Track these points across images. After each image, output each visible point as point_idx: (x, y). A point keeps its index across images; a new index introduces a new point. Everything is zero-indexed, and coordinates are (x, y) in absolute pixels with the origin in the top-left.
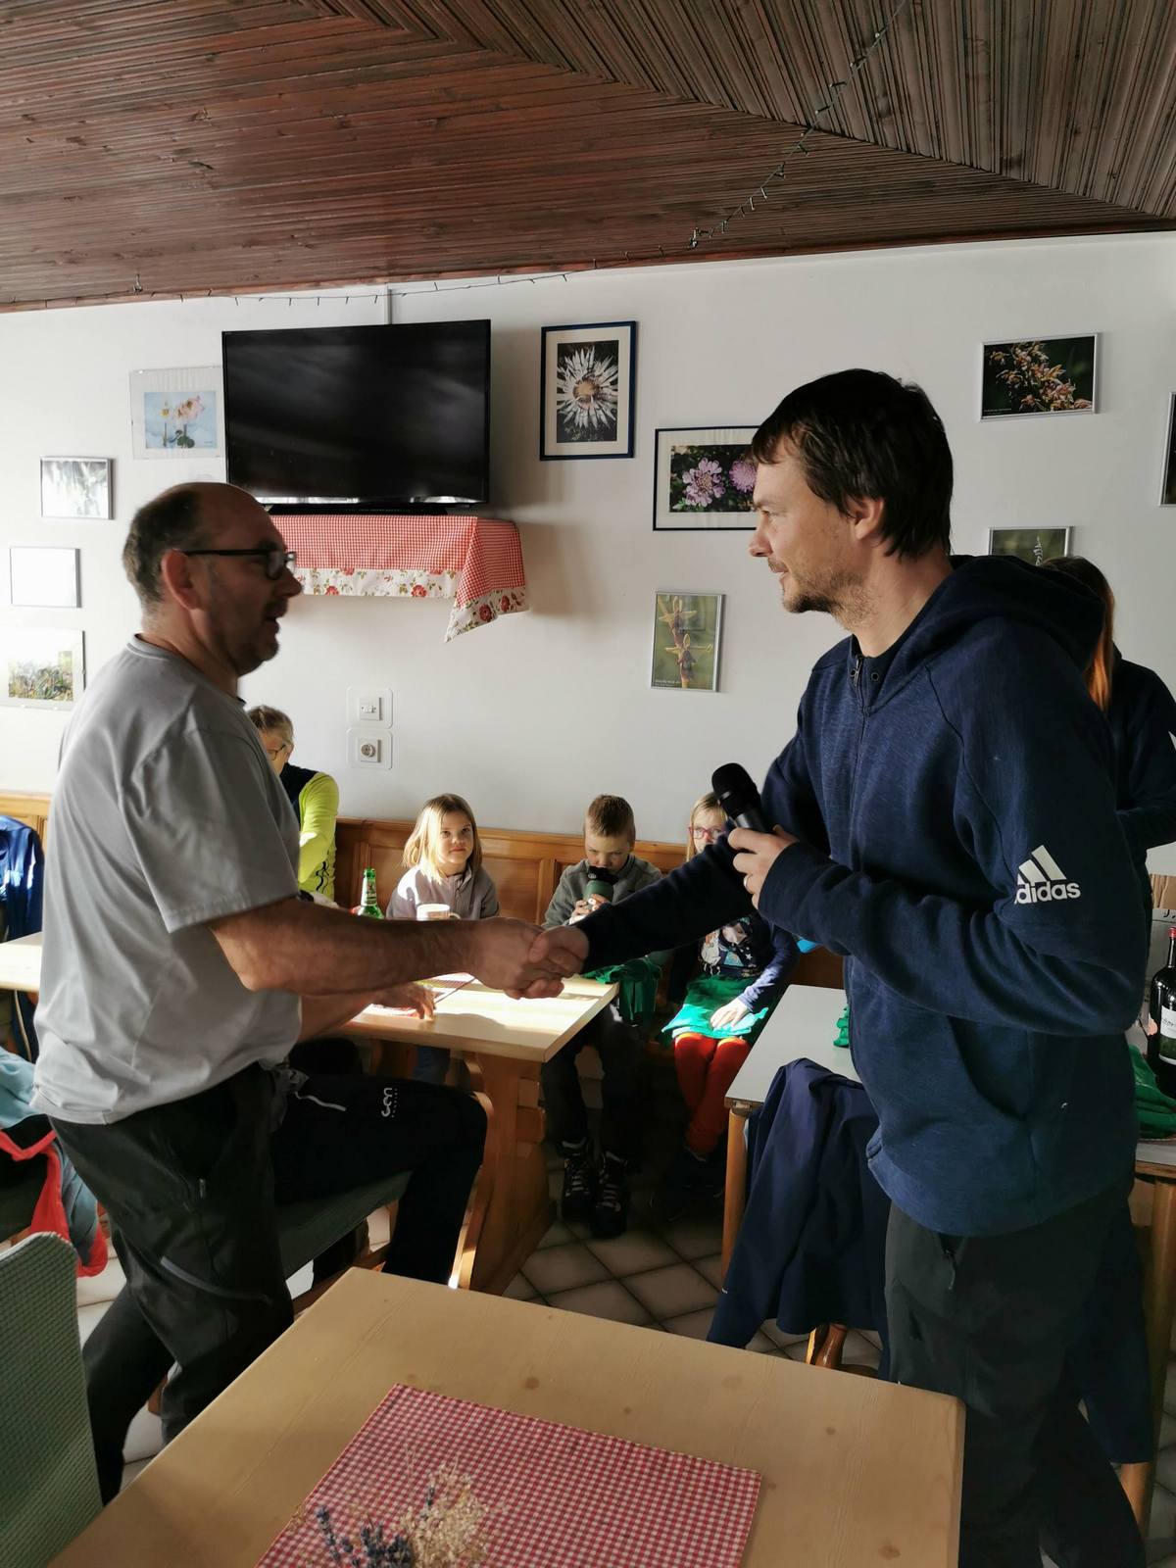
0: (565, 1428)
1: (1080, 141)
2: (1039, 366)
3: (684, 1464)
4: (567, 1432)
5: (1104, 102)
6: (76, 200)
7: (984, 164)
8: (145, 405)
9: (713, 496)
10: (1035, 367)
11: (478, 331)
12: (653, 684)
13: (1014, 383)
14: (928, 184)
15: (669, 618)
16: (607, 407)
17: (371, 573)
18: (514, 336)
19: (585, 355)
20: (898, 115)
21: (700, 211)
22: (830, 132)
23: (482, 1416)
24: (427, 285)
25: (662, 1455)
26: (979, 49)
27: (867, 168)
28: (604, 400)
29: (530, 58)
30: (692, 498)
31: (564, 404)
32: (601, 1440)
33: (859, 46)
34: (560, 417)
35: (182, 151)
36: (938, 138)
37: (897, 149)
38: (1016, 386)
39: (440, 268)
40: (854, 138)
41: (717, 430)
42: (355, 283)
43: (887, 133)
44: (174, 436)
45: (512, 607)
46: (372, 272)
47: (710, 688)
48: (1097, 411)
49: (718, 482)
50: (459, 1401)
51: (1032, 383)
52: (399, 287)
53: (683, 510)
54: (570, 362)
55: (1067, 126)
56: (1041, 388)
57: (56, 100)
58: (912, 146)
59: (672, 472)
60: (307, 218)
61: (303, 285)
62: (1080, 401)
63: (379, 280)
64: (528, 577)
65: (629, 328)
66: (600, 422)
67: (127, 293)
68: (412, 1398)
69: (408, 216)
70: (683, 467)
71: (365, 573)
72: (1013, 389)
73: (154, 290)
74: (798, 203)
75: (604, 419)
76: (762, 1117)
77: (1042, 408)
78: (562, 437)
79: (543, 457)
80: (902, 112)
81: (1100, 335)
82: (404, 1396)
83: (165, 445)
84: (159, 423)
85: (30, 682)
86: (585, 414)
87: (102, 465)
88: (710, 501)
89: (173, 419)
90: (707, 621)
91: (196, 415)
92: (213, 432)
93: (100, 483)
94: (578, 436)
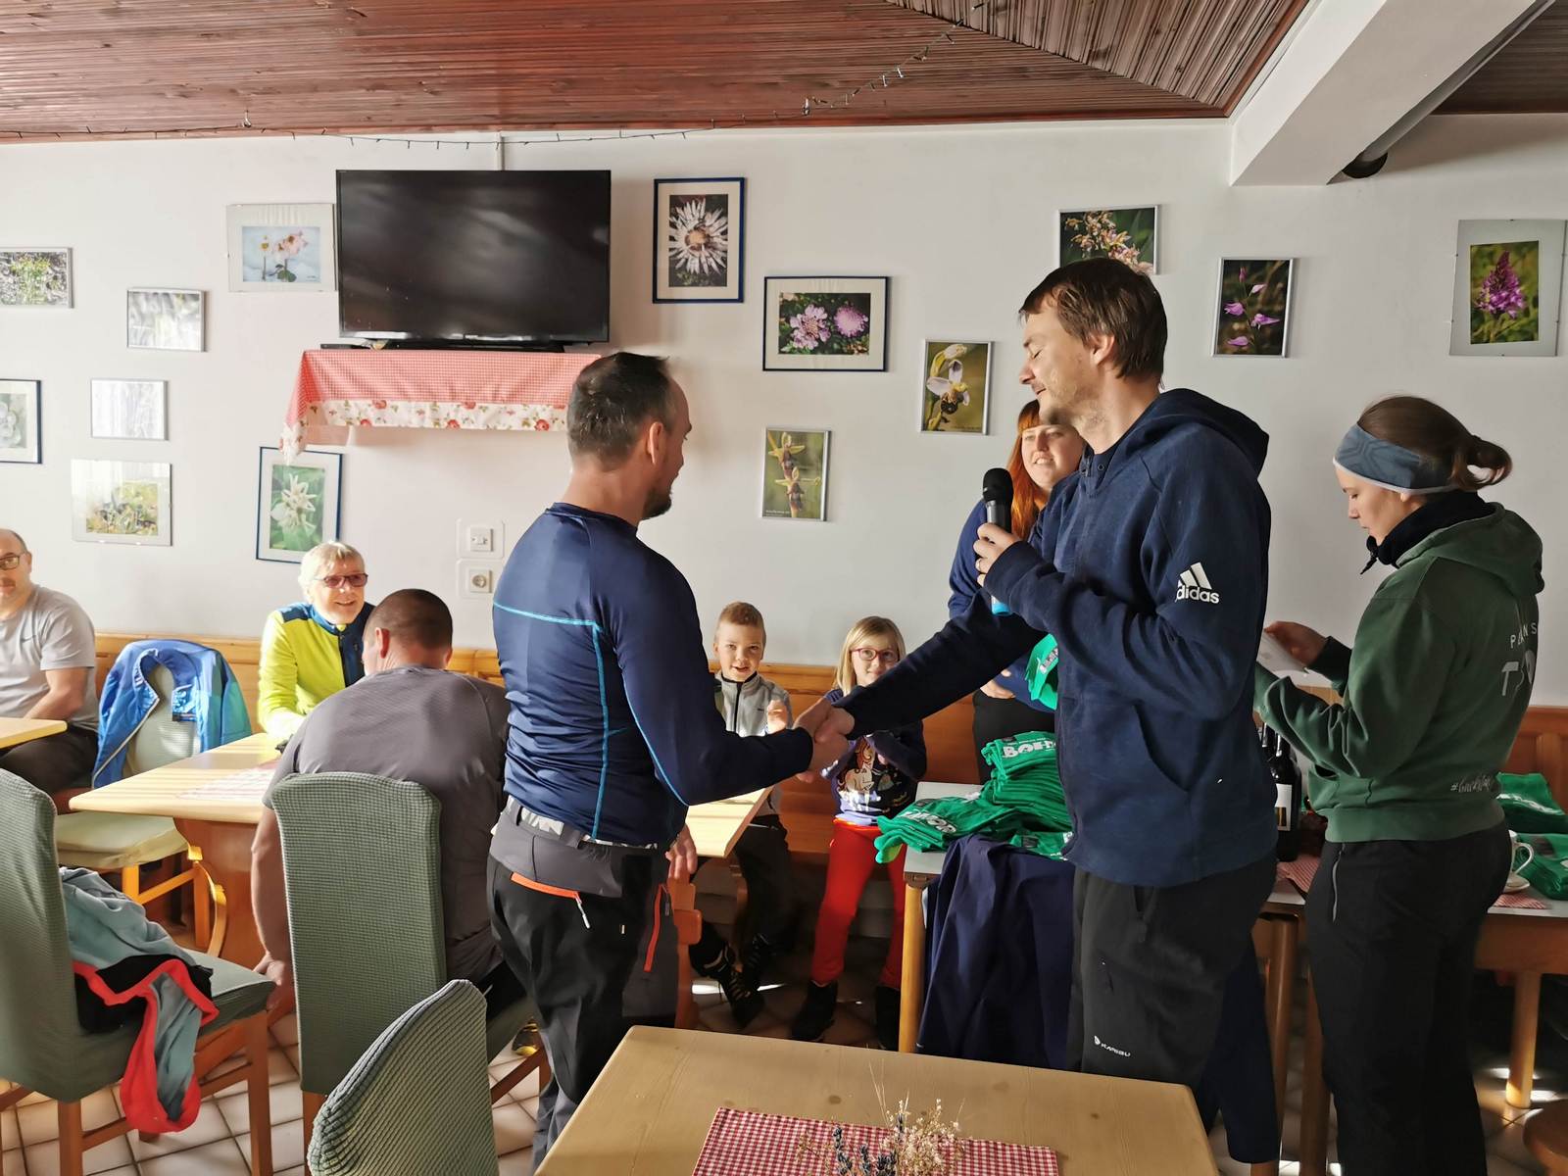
1: (1160, 39)
3: (988, 1148)
5: (1183, 14)
6: (214, 37)
7: (1075, 55)
8: (243, 238)
9: (818, 340)
10: (1104, 233)
11: (598, 182)
12: (765, 514)
13: (1087, 246)
15: (778, 453)
16: (718, 255)
17: (493, 407)
18: (632, 185)
19: (696, 206)
20: (1012, 10)
21: (815, 82)
22: (951, 21)
24: (548, 135)
27: (972, 54)
28: (714, 249)
30: (799, 341)
31: (676, 251)
34: (673, 261)
36: (1041, 34)
37: (1004, 39)
38: (1089, 250)
40: (970, 27)
41: (822, 280)
42: (468, 130)
44: (275, 270)
46: (487, 120)
47: (818, 517)
48: (1159, 272)
49: (823, 326)
50: (779, 1118)
51: (1102, 247)
53: (790, 352)
54: (681, 212)
56: (1111, 251)
58: (1018, 37)
59: (781, 317)
60: (440, 67)
61: (415, 129)
62: (1144, 263)
63: (493, 128)
65: (738, 184)
66: (710, 267)
67: (236, 128)
68: (737, 1118)
69: (539, 71)
70: (791, 312)
71: (486, 408)
72: (1086, 251)
73: (264, 127)
75: (714, 265)
76: (940, 890)
78: (675, 282)
79: (656, 300)
80: (1016, 8)
81: (1159, 206)
82: (730, 1116)
83: (264, 278)
84: (257, 258)
85: (110, 517)
86: (697, 261)
87: (195, 297)
88: (816, 344)
89: (273, 253)
90: (813, 456)
91: (298, 250)
92: (317, 266)
93: (192, 315)
94: (690, 281)
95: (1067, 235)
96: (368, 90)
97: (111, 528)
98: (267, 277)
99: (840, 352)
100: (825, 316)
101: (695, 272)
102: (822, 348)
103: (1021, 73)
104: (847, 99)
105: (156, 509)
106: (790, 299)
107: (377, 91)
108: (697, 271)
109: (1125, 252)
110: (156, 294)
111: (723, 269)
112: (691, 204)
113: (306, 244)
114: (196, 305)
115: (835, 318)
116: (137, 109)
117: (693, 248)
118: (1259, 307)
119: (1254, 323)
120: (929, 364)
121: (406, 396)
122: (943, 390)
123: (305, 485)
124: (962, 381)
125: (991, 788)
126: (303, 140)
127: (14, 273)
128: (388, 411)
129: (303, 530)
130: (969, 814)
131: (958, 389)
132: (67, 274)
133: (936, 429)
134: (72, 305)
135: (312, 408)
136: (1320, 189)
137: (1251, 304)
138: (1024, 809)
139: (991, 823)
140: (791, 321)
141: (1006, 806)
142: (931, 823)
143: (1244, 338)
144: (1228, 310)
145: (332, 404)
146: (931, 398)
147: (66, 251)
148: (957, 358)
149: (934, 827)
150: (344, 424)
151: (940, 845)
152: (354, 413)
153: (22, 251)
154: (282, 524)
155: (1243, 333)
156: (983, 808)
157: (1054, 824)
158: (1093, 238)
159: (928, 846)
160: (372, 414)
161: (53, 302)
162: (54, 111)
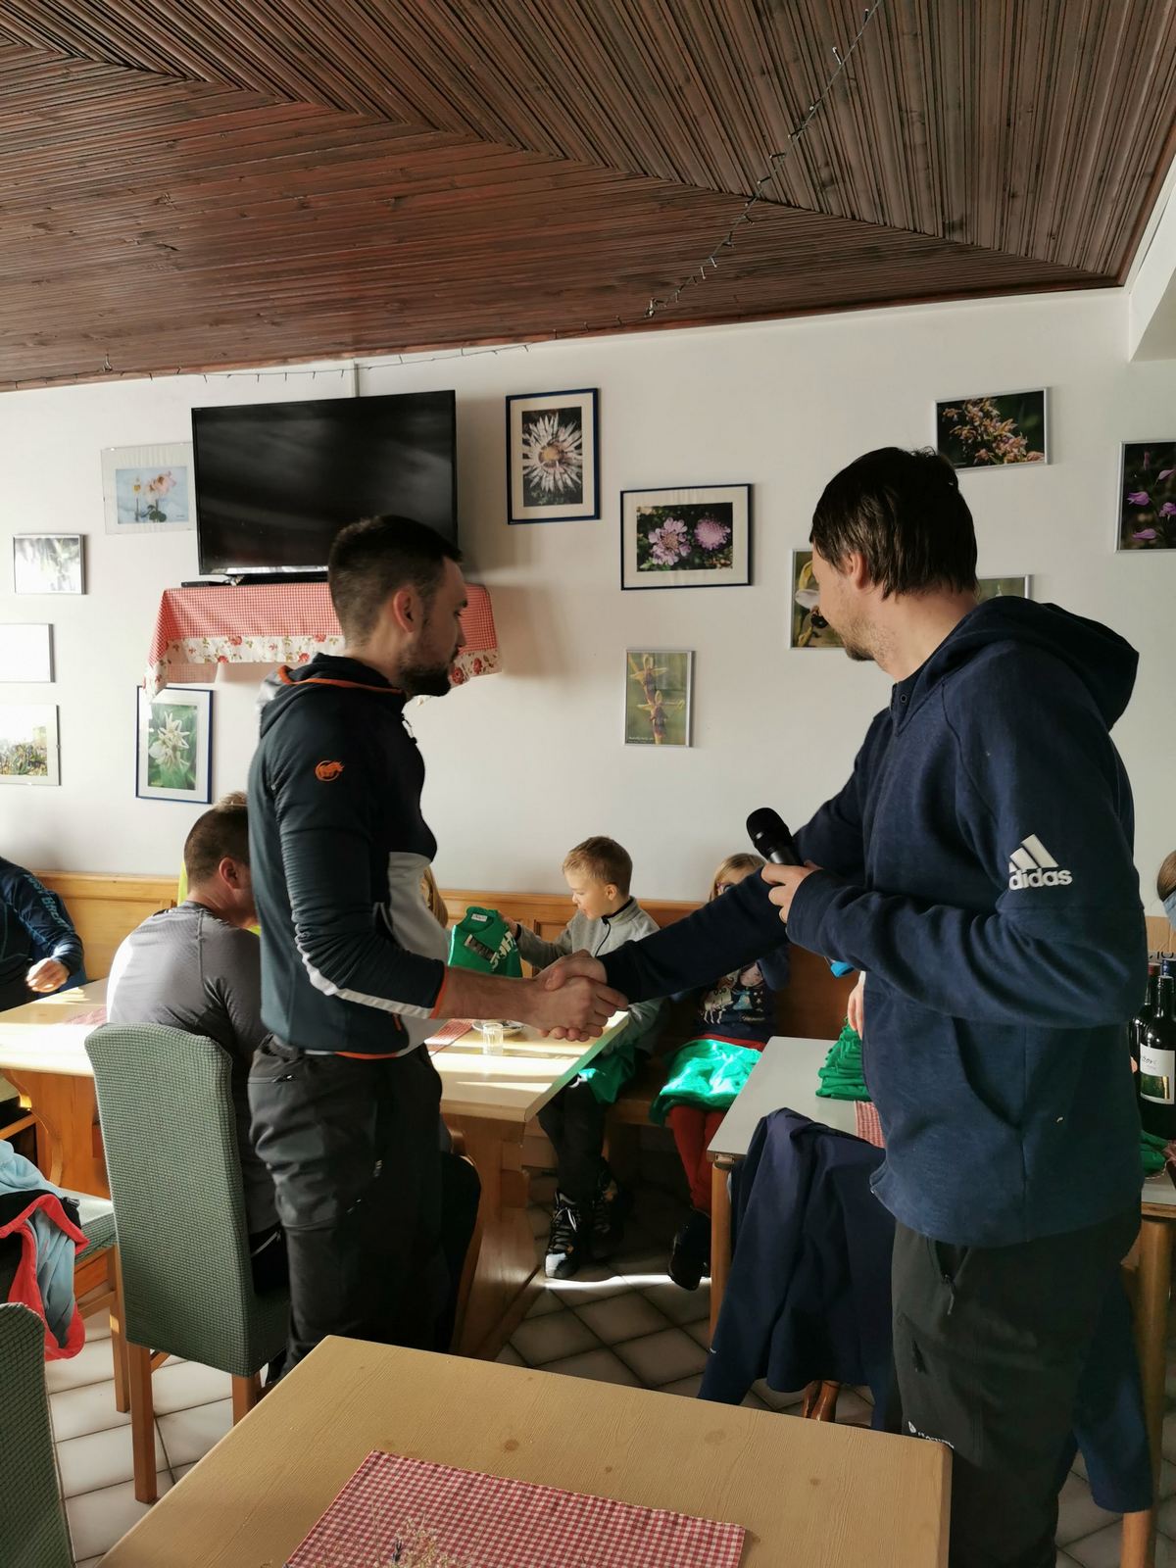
0: (545, 1489)
1: (1018, 204)
2: (991, 420)
3: (666, 1520)
4: (548, 1492)
5: (1038, 167)
6: (43, 284)
7: (928, 228)
8: (117, 482)
9: (679, 555)
10: (987, 422)
11: (444, 401)
12: (627, 741)
13: (967, 438)
14: (874, 249)
15: (640, 676)
16: (573, 472)
18: (478, 406)
19: (549, 421)
20: (841, 184)
21: (655, 282)
22: (776, 202)
23: (461, 1480)
24: (393, 358)
25: (644, 1513)
26: (914, 119)
27: (814, 236)
28: (569, 464)
29: (482, 138)
30: (658, 557)
31: (530, 469)
32: (582, 1500)
33: (798, 119)
34: (527, 481)
35: (147, 234)
36: (880, 205)
37: (842, 217)
38: (970, 441)
39: (404, 342)
40: (800, 207)
41: (681, 491)
42: (322, 359)
43: (830, 201)
44: (146, 510)
45: (485, 669)
46: (338, 348)
47: (684, 743)
48: (1050, 462)
49: (683, 540)
50: (437, 1466)
51: (985, 438)
52: (366, 361)
53: (650, 569)
54: (535, 429)
55: (1004, 190)
56: (994, 442)
57: (22, 188)
58: (856, 214)
59: (639, 532)
60: (271, 297)
61: (271, 362)
62: (1032, 454)
63: (345, 355)
64: (499, 639)
65: (590, 396)
66: (565, 484)
67: (96, 373)
68: (388, 1464)
69: (369, 293)
70: (649, 527)
72: (967, 444)
73: (124, 369)
74: (750, 272)
75: (569, 482)
76: (744, 1169)
77: (994, 460)
78: (529, 501)
79: (510, 520)
80: (844, 181)
81: (1049, 389)
82: (381, 1462)
83: (137, 520)
84: (131, 499)
85: (4, 758)
86: (552, 478)
87: (74, 541)
88: (677, 559)
89: (144, 494)
91: (168, 490)
93: (72, 558)
94: (545, 500)
95: (945, 427)
97: (5, 769)
98: (140, 518)
99: (702, 567)
100: (685, 529)
101: (549, 490)
102: (682, 564)
103: (873, 254)
104: (674, 297)
105: (44, 750)
106: (647, 514)
108: (552, 489)
109: (1011, 441)
110: (39, 539)
111: (578, 485)
112: (544, 419)
114: (76, 548)
115: (696, 531)
116: (5, 360)
117: (546, 465)
118: (1167, 494)
119: (1162, 513)
120: (797, 576)
121: (259, 631)
122: (812, 603)
123: (179, 722)
126: (160, 381)
128: (244, 647)
129: (179, 769)
133: (806, 645)
135: (173, 647)
137: (1159, 492)
140: (650, 537)
143: (1151, 530)
144: (1132, 500)
145: (192, 642)
146: (800, 612)
150: (203, 662)
152: (212, 650)
154: (159, 761)
155: (1149, 525)
160: (228, 650)
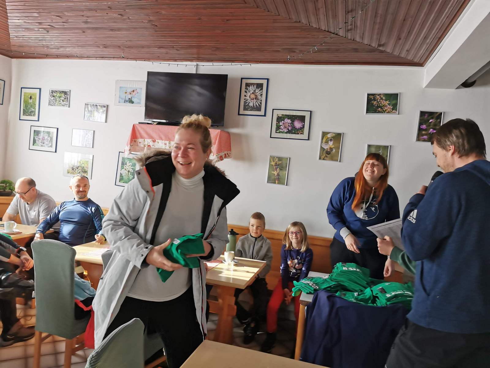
1: (401, 41)
2: (383, 100)
5: (409, 33)
7: (373, 45)
8: (120, 90)
11: (224, 78)
12: (268, 182)
15: (273, 163)
18: (234, 79)
19: (254, 86)
20: (353, 31)
21: (292, 51)
24: (211, 64)
27: (341, 44)
28: (258, 100)
30: (282, 129)
31: (246, 100)
34: (245, 103)
35: (150, 21)
39: (213, 59)
41: (291, 111)
42: (187, 61)
44: (128, 100)
45: (227, 157)
47: (285, 184)
49: (290, 125)
51: (381, 105)
52: (201, 63)
53: (279, 133)
54: (249, 88)
55: (398, 37)
58: (355, 39)
59: (277, 121)
61: (172, 61)
62: (393, 111)
63: (194, 61)
64: (232, 149)
65: (266, 80)
67: (120, 58)
70: (280, 120)
72: (375, 106)
73: (128, 58)
74: (320, 51)
75: (257, 105)
77: (383, 112)
78: (245, 109)
79: (239, 114)
81: (400, 93)
83: (125, 102)
84: (123, 96)
85: (74, 169)
86: (252, 103)
87: (104, 106)
88: (287, 130)
89: (128, 95)
90: (284, 165)
91: (135, 94)
92: (140, 100)
93: (103, 112)
94: (250, 109)
95: (369, 101)
96: (158, 48)
97: (74, 173)
98: (126, 102)
99: (295, 133)
100: (291, 122)
101: (251, 106)
102: (289, 132)
103: (356, 50)
104: (300, 56)
105: (88, 168)
106: (280, 116)
107: (161, 49)
108: (252, 106)
109: (388, 107)
110: (93, 105)
111: (260, 106)
112: (252, 86)
113: (138, 93)
114: (105, 109)
115: (294, 123)
116: (91, 51)
117: (251, 99)
118: (431, 127)
119: (430, 132)
120: (322, 139)
121: (161, 139)
122: (326, 147)
123: (131, 164)
124: (333, 145)
125: (332, 275)
126: (139, 62)
127: (54, 96)
128: (156, 143)
129: (129, 178)
130: (323, 283)
131: (332, 147)
132: (68, 98)
133: (324, 159)
134: (69, 107)
135: (134, 141)
136: (453, 90)
137: (429, 126)
138: (342, 283)
139: (330, 287)
140: (280, 123)
141: (336, 282)
142: (310, 285)
143: (426, 136)
144: (421, 127)
145: (140, 140)
146: (322, 149)
147: (69, 91)
148: (331, 137)
149: (311, 286)
150: (143, 146)
151: (312, 292)
152: (146, 143)
153: (57, 90)
154: (123, 175)
155: (426, 135)
156: (328, 281)
157: (352, 290)
158: (378, 102)
159: (309, 292)
160: (151, 144)
161: (64, 106)
162: (69, 50)
